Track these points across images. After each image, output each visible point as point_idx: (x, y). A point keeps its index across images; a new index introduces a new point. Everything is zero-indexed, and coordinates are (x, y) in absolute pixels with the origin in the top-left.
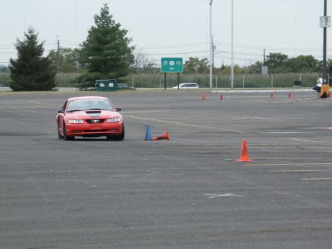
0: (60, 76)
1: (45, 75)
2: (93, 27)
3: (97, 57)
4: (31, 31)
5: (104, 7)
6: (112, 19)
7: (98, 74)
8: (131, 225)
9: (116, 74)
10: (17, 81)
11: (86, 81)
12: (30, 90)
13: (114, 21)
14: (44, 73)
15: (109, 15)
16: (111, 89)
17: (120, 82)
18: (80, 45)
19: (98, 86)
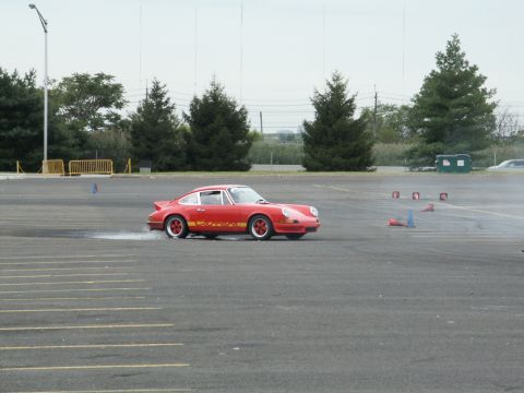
0: (379, 148)
1: (357, 146)
2: (434, 71)
3: (439, 119)
4: (337, 79)
5: (451, 39)
6: (465, 59)
7: (439, 145)
8: (517, 388)
9: (469, 145)
10: (313, 156)
11: (420, 157)
12: (332, 170)
13: (467, 63)
14: (354, 143)
15: (460, 52)
16: (461, 170)
17: (474, 158)
18: (412, 100)
19: (440, 164)
